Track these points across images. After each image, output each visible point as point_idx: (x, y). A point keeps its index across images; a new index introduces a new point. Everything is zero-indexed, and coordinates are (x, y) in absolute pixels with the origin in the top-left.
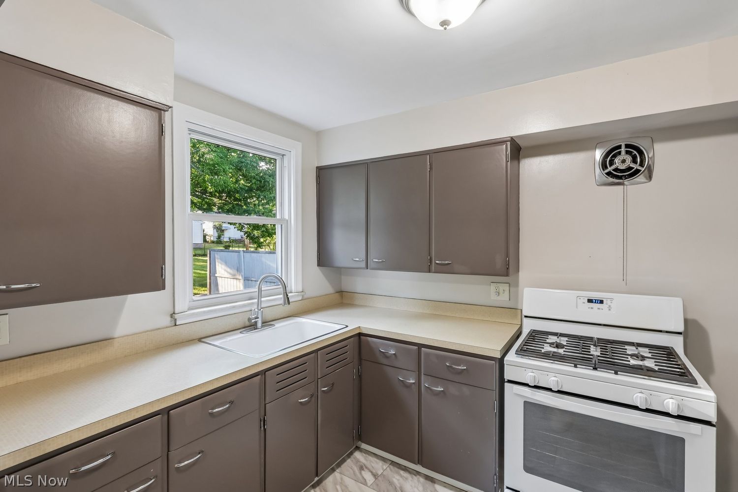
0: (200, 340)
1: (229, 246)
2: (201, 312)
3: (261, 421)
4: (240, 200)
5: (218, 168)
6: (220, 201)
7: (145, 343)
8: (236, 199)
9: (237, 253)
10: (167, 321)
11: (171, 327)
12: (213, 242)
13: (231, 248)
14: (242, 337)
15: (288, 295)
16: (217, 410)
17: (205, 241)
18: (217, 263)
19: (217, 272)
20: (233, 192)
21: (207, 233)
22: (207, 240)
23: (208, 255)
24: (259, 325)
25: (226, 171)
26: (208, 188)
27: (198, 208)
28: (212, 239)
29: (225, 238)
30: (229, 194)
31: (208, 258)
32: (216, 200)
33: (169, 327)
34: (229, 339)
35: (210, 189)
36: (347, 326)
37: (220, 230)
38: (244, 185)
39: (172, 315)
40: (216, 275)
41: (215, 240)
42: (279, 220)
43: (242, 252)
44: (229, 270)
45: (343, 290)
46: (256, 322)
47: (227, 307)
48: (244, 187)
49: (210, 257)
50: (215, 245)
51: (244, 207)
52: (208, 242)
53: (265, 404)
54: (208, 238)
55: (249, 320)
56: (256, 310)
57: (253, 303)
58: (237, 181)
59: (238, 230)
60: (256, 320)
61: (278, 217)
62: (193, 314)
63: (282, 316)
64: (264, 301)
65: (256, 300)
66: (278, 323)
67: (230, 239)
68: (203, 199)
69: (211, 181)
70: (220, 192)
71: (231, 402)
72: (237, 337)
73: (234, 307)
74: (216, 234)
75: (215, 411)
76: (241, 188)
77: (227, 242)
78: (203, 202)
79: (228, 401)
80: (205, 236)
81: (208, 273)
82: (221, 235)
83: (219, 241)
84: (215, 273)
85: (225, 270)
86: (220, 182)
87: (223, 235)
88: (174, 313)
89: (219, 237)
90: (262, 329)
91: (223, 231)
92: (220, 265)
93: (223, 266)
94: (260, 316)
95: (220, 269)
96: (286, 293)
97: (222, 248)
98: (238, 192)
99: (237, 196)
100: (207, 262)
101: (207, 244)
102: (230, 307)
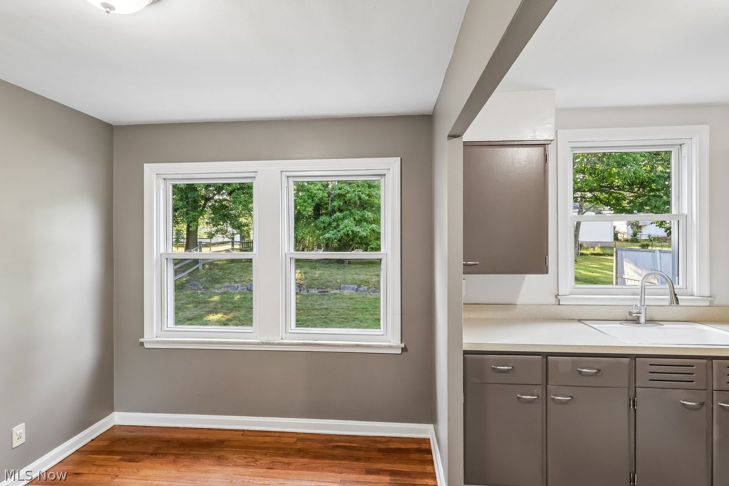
0: (580, 321)
1: (648, 246)
2: (581, 298)
3: (630, 400)
4: (658, 190)
5: (626, 158)
6: (632, 194)
8: (652, 190)
9: (651, 253)
10: (552, 300)
11: (556, 305)
12: (627, 241)
13: (650, 248)
16: (585, 370)
17: (616, 238)
18: (625, 263)
19: (625, 273)
20: (647, 182)
21: (619, 231)
22: (620, 238)
23: (615, 254)
24: (642, 320)
25: (637, 160)
26: (615, 182)
27: (604, 204)
28: (626, 237)
29: (644, 235)
30: (642, 185)
31: (614, 258)
32: (627, 194)
33: (554, 305)
35: (617, 182)
37: (637, 227)
38: (663, 172)
39: (557, 296)
40: (624, 277)
41: (630, 238)
42: (675, 215)
43: (658, 252)
44: (639, 271)
46: (638, 317)
47: (606, 298)
48: (662, 174)
49: (617, 257)
50: (630, 243)
51: (665, 197)
52: (620, 241)
53: (635, 387)
54: (620, 236)
55: (630, 313)
56: (639, 306)
57: (636, 299)
58: (653, 168)
59: (656, 226)
60: (638, 315)
61: (674, 211)
62: (574, 298)
64: (649, 299)
65: (639, 297)
66: (669, 324)
67: (649, 236)
68: (611, 194)
69: (618, 174)
70: (629, 185)
71: (599, 370)
72: (617, 325)
73: (614, 299)
74: (631, 232)
75: (583, 370)
76: (658, 176)
77: (645, 240)
78: (609, 197)
79: (596, 368)
80: (616, 235)
81: (614, 273)
82: (637, 232)
83: (634, 240)
84: (623, 272)
85: (636, 272)
86: (628, 173)
87: (640, 232)
88: (558, 295)
89: (635, 235)
90: (646, 325)
91: (640, 227)
92: (629, 265)
93: (633, 267)
94: (643, 311)
95: (629, 270)
96: (675, 294)
97: (638, 248)
98: (653, 181)
99: (653, 186)
100: (613, 262)
101: (618, 243)
102: (610, 298)
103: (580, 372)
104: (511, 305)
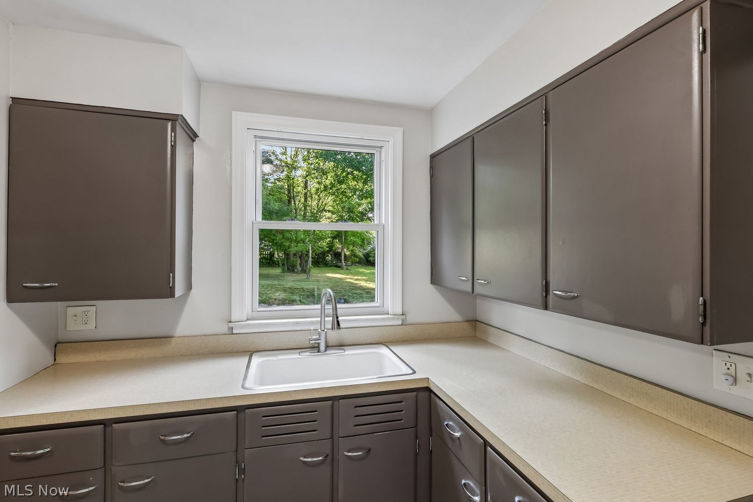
0: (253, 353)
2: (258, 324)
7: (200, 346)
10: (224, 328)
11: (229, 334)
14: (298, 358)
15: (337, 318)
16: (171, 437)
24: (322, 347)
33: (226, 334)
34: (280, 357)
36: (414, 372)
39: (229, 323)
42: (377, 225)
45: (478, 319)
46: (318, 344)
53: (244, 449)
55: (310, 340)
56: (319, 330)
60: (319, 341)
61: (376, 222)
63: (368, 342)
65: (319, 319)
66: (348, 349)
75: (168, 438)
88: (230, 321)
90: (326, 352)
94: (323, 338)
96: (337, 315)
102: (293, 322)
103: (163, 442)
104: (168, 337)
